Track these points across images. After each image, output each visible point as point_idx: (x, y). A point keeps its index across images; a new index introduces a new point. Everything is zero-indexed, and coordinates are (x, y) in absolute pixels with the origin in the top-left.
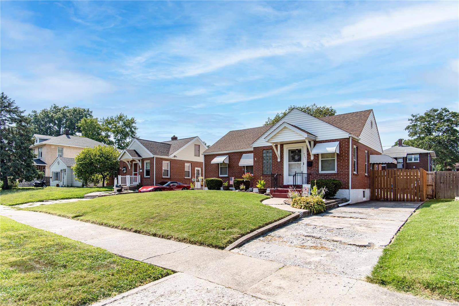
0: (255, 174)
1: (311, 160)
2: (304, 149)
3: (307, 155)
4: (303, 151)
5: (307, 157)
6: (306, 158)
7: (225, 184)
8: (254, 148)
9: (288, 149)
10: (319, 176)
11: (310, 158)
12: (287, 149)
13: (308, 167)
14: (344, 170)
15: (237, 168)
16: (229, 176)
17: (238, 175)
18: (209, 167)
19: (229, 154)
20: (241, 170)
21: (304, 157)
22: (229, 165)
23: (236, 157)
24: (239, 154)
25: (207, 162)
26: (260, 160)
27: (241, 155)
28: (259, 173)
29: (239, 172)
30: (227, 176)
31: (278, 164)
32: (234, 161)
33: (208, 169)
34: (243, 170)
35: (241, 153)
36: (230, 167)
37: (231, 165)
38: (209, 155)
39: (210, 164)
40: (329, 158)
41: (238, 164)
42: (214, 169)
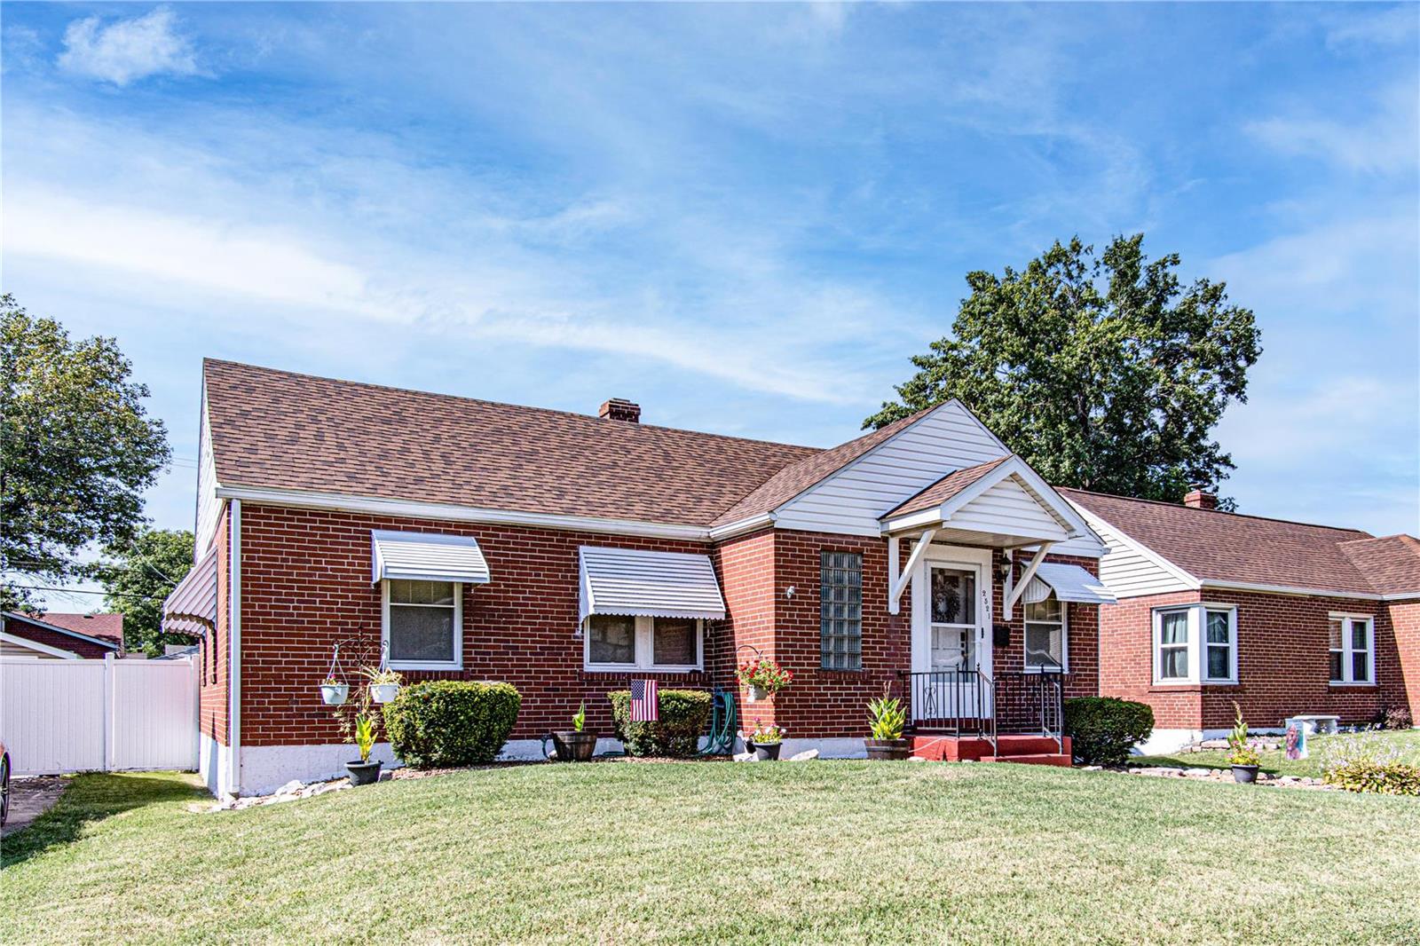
0: (783, 665)
1: (1003, 620)
2: (983, 573)
3: (993, 598)
4: (981, 585)
5: (993, 609)
6: (990, 610)
8: (778, 530)
9: (928, 563)
10: (1027, 684)
11: (1002, 615)
12: (925, 565)
13: (995, 649)
14: (1088, 665)
15: (535, 624)
16: (474, 671)
17: (543, 666)
18: (292, 601)
19: (475, 528)
20: (565, 637)
21: (984, 606)
22: (477, 603)
23: (531, 557)
24: (552, 540)
25: (259, 558)
26: (811, 598)
27: (562, 547)
28: (803, 665)
29: (548, 648)
30: (456, 665)
31: (888, 626)
32: (514, 580)
33: (281, 614)
34: (575, 637)
35: (562, 535)
36: (484, 616)
37: (490, 603)
38: (288, 512)
39: (298, 575)
40: (1045, 619)
41: (542, 599)
42: (337, 617)
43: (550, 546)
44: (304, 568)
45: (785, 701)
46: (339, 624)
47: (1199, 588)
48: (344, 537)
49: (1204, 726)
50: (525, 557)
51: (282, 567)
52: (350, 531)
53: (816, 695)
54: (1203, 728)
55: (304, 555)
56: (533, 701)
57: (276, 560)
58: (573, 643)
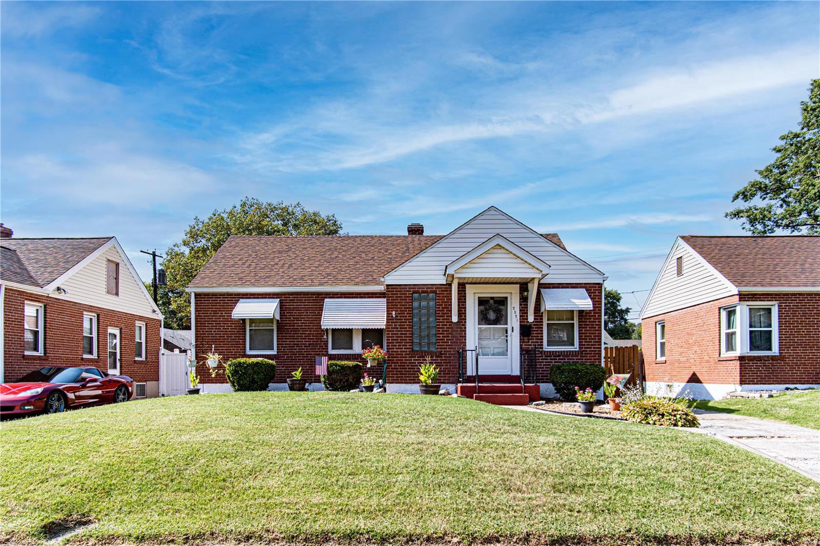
0: (391, 349)
1: (528, 322)
2: (513, 298)
3: (520, 310)
4: (511, 304)
5: (520, 316)
6: (518, 317)
7: (295, 374)
8: (387, 285)
9: (476, 294)
10: (545, 356)
11: (527, 319)
12: (474, 295)
13: (522, 338)
14: (592, 345)
15: (306, 334)
16: (280, 354)
17: (310, 352)
18: (213, 329)
19: (280, 295)
20: (319, 339)
21: (514, 315)
22: (281, 326)
23: (304, 305)
24: (313, 297)
25: (202, 313)
26: (406, 316)
27: (317, 300)
28: (402, 349)
29: (311, 344)
30: (274, 352)
31: (452, 328)
32: (297, 315)
33: (209, 334)
34: (324, 339)
35: (317, 295)
36: (285, 331)
37: (287, 326)
38: (212, 295)
39: (215, 319)
40: (563, 320)
41: (309, 323)
42: (229, 334)
43: (312, 300)
44: (217, 316)
45: (392, 366)
46: (229, 337)
47: (737, 293)
48: (231, 303)
49: (742, 382)
50: (302, 305)
51: (209, 316)
52: (233, 300)
53: (409, 363)
54: (740, 384)
55: (217, 311)
56: (305, 367)
57: (207, 313)
58: (323, 341)
